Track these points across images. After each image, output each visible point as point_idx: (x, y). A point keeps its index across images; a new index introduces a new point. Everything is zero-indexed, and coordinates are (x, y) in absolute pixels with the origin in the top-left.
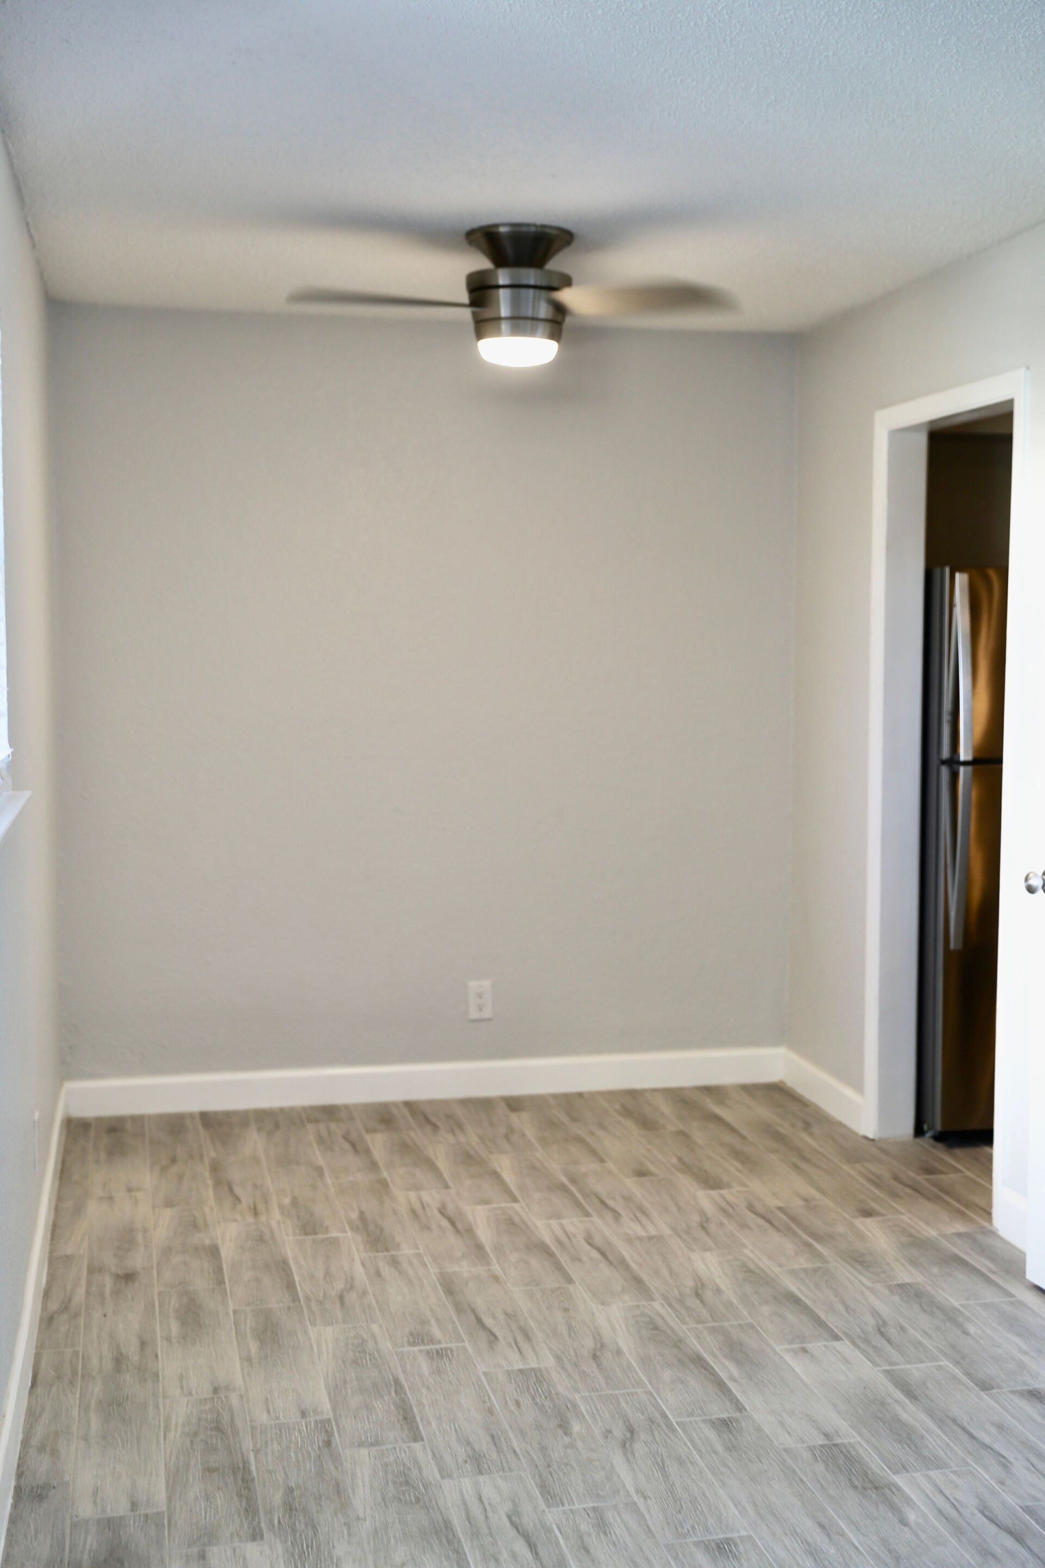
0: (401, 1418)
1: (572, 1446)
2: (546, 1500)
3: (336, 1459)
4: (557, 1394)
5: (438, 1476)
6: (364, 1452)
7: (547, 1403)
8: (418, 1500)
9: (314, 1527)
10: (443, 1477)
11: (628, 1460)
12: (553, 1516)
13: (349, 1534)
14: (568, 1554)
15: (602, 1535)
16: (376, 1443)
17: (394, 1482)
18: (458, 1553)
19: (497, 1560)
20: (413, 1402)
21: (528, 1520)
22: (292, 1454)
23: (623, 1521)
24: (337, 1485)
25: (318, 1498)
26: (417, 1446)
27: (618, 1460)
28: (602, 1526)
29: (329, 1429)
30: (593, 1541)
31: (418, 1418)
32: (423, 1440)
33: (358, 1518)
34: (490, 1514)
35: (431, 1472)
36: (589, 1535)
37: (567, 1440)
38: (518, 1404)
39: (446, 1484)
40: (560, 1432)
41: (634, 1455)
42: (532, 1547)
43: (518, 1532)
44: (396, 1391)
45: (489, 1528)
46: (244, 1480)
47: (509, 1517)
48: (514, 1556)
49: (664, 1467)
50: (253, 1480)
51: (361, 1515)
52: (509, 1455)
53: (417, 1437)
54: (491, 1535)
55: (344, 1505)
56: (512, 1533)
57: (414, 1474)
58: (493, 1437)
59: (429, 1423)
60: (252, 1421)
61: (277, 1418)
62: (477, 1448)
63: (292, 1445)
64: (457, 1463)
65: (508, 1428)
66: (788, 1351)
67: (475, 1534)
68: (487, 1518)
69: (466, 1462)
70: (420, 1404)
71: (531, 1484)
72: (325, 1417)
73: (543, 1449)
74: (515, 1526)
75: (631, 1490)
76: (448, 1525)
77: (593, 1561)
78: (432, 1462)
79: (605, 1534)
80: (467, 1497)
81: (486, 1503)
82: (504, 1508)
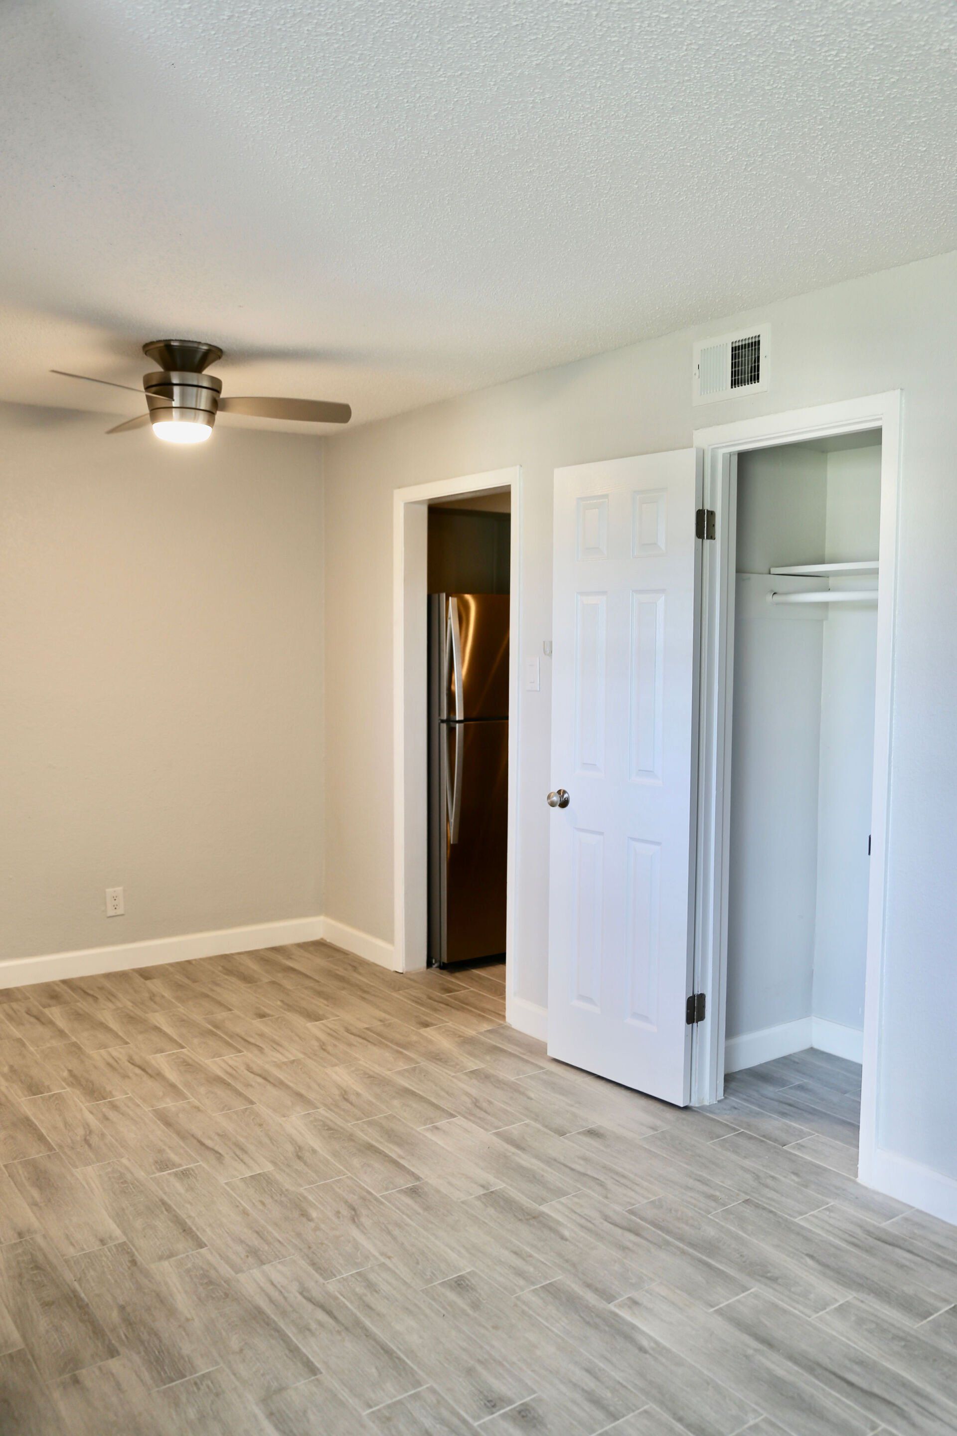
0: (181, 1231)
1: (317, 1229)
2: (321, 1275)
3: (147, 1274)
4: (287, 1190)
5: (233, 1273)
6: (165, 1264)
7: (283, 1199)
8: (227, 1295)
9: (156, 1334)
10: (237, 1273)
11: (363, 1232)
12: (332, 1286)
13: (188, 1335)
14: (359, 1314)
15: (375, 1293)
16: (171, 1255)
17: (202, 1284)
18: (278, 1331)
19: (309, 1330)
20: (184, 1216)
21: (316, 1293)
22: (109, 1277)
23: (384, 1279)
24: (158, 1295)
25: (148, 1309)
26: (203, 1251)
27: (355, 1233)
28: (371, 1286)
29: (129, 1250)
30: (370, 1299)
31: (194, 1229)
32: (206, 1246)
33: (188, 1320)
34: (286, 1294)
35: (225, 1270)
36: (366, 1295)
37: (312, 1225)
38: (263, 1203)
39: (241, 1277)
40: (304, 1220)
41: (365, 1227)
42: (329, 1313)
43: (314, 1304)
44: (167, 1210)
45: (291, 1306)
46: (80, 1307)
47: (301, 1294)
48: (321, 1324)
49: (389, 1232)
50: (87, 1305)
51: (189, 1316)
52: (277, 1245)
53: (201, 1245)
54: (294, 1310)
55: (172, 1312)
56: (310, 1307)
57: (212, 1273)
58: (257, 1233)
59: (204, 1231)
60: (63, 1256)
61: (83, 1249)
62: (250, 1244)
63: (106, 1270)
64: (241, 1259)
65: (265, 1224)
66: (427, 1130)
67: (284, 1314)
68: (285, 1298)
69: (247, 1256)
70: (190, 1217)
71: (303, 1263)
72: (121, 1241)
73: (299, 1235)
74: (309, 1300)
75: (377, 1254)
76: (260, 1311)
77: (378, 1314)
78: (222, 1261)
79: (376, 1292)
80: (262, 1284)
81: (279, 1286)
82: (294, 1288)
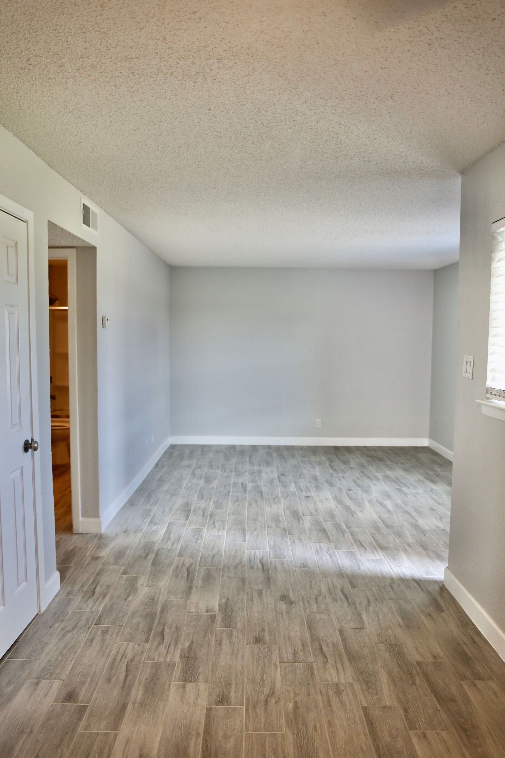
0: (374, 725)
1: (296, 695)
2: (312, 667)
3: (399, 700)
4: (294, 734)
5: (354, 684)
6: (388, 704)
7: (300, 726)
8: (362, 673)
9: (399, 665)
10: (352, 684)
11: (274, 684)
12: (311, 659)
13: (385, 660)
14: (310, 645)
15: (296, 650)
16: (384, 708)
17: (372, 683)
18: (346, 649)
19: (333, 645)
20: (369, 737)
21: (321, 659)
22: (420, 706)
23: (287, 654)
24: (395, 685)
25: (401, 678)
26: (365, 704)
27: (278, 684)
28: (295, 653)
29: (408, 721)
30: (300, 648)
31: (365, 724)
32: (362, 707)
33: (383, 667)
34: (334, 663)
35: (357, 687)
36: (301, 650)
37: (297, 699)
38: (315, 727)
39: (351, 680)
40: (299, 704)
41: (271, 687)
42: (321, 648)
43: (325, 655)
44: (379, 748)
45: (335, 657)
46: (435, 692)
47: (328, 661)
48: (328, 646)
49: (261, 678)
50: (432, 692)
51: (382, 669)
52: (324, 693)
53: (365, 709)
54: (335, 655)
55: (390, 673)
56: (327, 654)
57: (364, 688)
58: (330, 705)
59: (360, 719)
60: (449, 733)
61: (437, 733)
62: (338, 699)
63: (422, 711)
64: (346, 690)
65: (322, 710)
67: (340, 655)
68: (336, 662)
69: (343, 691)
70: (365, 735)
71: (317, 677)
72: (413, 731)
73: (308, 695)
74: (326, 657)
75: (279, 669)
76: (350, 660)
77: (302, 641)
78: (357, 693)
79: (295, 650)
80: (343, 673)
81: (335, 669)
82: (329, 665)
